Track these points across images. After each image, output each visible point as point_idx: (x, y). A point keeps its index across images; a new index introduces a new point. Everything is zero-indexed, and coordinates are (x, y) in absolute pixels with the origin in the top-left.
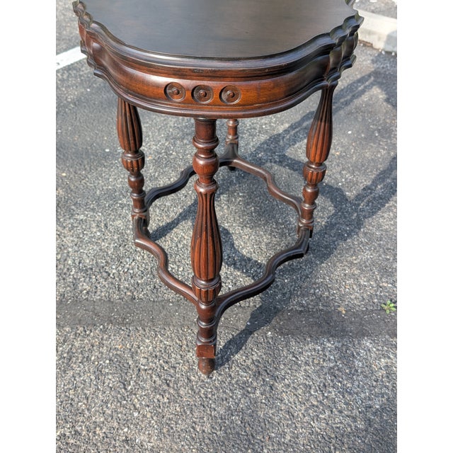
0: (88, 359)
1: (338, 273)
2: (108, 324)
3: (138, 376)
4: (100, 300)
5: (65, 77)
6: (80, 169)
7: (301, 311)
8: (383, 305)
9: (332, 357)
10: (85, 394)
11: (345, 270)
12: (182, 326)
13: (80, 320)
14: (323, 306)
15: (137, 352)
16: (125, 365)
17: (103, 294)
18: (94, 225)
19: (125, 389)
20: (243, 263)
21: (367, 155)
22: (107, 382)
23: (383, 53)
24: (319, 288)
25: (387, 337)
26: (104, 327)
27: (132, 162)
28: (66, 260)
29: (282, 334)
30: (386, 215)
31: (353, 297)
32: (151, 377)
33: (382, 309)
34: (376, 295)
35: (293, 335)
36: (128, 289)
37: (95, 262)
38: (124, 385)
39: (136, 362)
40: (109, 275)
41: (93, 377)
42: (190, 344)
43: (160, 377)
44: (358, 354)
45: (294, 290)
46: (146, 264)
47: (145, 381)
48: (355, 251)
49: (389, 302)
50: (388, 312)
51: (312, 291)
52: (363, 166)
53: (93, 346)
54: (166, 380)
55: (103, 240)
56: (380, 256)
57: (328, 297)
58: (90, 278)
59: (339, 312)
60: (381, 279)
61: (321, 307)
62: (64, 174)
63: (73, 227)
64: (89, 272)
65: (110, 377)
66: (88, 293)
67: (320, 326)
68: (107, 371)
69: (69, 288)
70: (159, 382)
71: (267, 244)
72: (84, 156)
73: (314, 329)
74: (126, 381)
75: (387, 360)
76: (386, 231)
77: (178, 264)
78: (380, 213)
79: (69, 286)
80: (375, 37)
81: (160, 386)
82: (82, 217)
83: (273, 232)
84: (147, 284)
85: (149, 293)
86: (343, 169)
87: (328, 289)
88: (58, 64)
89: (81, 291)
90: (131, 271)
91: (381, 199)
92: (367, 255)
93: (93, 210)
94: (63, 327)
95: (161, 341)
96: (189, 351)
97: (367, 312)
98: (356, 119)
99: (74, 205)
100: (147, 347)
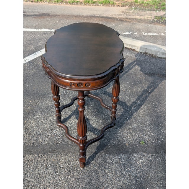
0: (43, 165)
1: (125, 132)
2: (49, 153)
3: (60, 170)
4: (46, 145)
5: (28, 66)
6: (36, 99)
7: (113, 145)
8: (140, 142)
9: (124, 160)
10: (43, 177)
11: (128, 131)
12: (74, 152)
13: (39, 152)
14: (121, 143)
15: (59, 162)
16: (56, 166)
17: (47, 143)
18: (42, 119)
19: (56, 174)
20: (94, 130)
21: (134, 90)
22: (50, 172)
23: (139, 53)
24: (119, 137)
25: (142, 153)
26: (48, 154)
27: (56, 98)
28: (33, 131)
29: (107, 153)
30: (141, 111)
31: (130, 140)
32: (65, 170)
33: (140, 143)
34: (138, 139)
35: (111, 153)
36: (55, 140)
37: (43, 132)
38: (56, 173)
39: (59, 165)
40: (48, 136)
41: (45, 171)
42: (77, 158)
43: (67, 170)
44: (132, 159)
45: (111, 138)
46: (61, 132)
47: (63, 171)
48: (131, 124)
49: (142, 141)
50: (142, 144)
51: (117, 138)
52: (133, 94)
53: (44, 160)
54: (69, 171)
55: (46, 124)
56: (139, 125)
57: (122, 140)
58: (42, 137)
59: (126, 145)
60: (139, 133)
61: (120, 144)
62: (31, 101)
63: (35, 120)
64: (42, 135)
65: (51, 170)
66: (41, 142)
67: (120, 150)
68: (50, 168)
69: (35, 141)
70: (67, 171)
71: (101, 123)
72: (37, 94)
73: (118, 151)
74: (56, 171)
75: (142, 160)
76: (141, 116)
77: (71, 131)
78: (139, 110)
79: (35, 140)
80: (136, 47)
81: (67, 172)
82: (38, 116)
83: (103, 118)
84: (61, 139)
85: (62, 141)
86: (126, 96)
87: (122, 137)
88: (26, 61)
89: (39, 142)
90: (56, 134)
91: (139, 106)
92: (135, 125)
93: (41, 113)
94: (34, 155)
95: (67, 158)
96: (76, 161)
97: (135, 145)
98: (130, 77)
99: (35, 112)
100: (63, 160)
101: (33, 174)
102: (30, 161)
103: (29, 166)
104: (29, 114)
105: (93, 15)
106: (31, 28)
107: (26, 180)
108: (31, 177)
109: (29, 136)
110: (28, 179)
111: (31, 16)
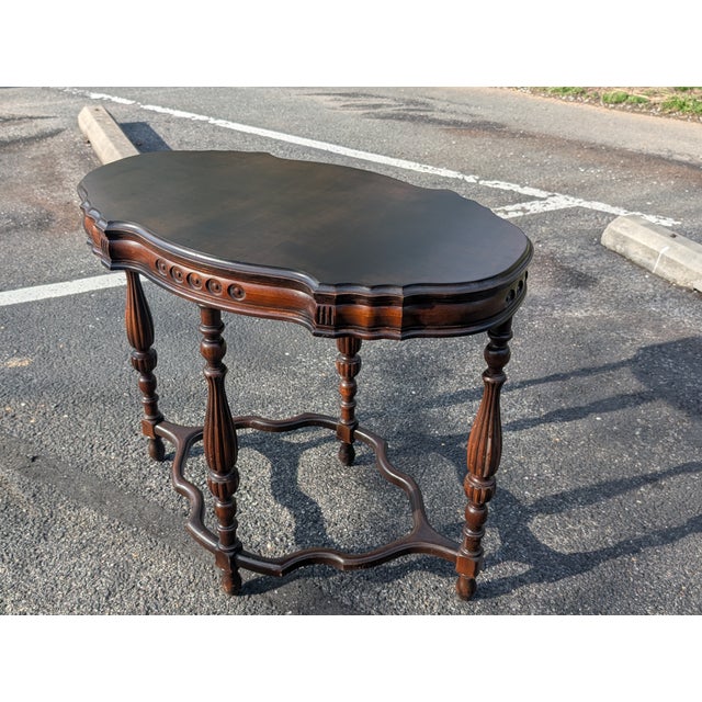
0: (100, 554)
2: (143, 529)
3: (128, 592)
4: (155, 503)
10: (71, 586)
13: (122, 514)
15: (146, 568)
16: (126, 576)
17: (162, 498)
19: (107, 598)
21: (599, 455)
22: (98, 583)
26: (137, 530)
32: (139, 599)
38: (110, 594)
39: (137, 577)
41: (89, 573)
43: (146, 602)
51: (378, 589)
52: (580, 466)
53: (113, 544)
57: (391, 604)
65: (104, 580)
66: (150, 491)
68: (106, 573)
69: (137, 480)
71: (371, 515)
72: (259, 353)
74: (114, 591)
77: (257, 497)
79: (139, 477)
83: (389, 502)
87: (400, 595)
89: (146, 487)
95: (176, 569)
100: (159, 568)
101: (54, 566)
102: (77, 528)
103: (63, 540)
104: (188, 400)
105: (664, 154)
106: (407, 159)
107: (27, 571)
108: (43, 571)
109: (135, 460)
110: (33, 572)
111: (440, 122)
